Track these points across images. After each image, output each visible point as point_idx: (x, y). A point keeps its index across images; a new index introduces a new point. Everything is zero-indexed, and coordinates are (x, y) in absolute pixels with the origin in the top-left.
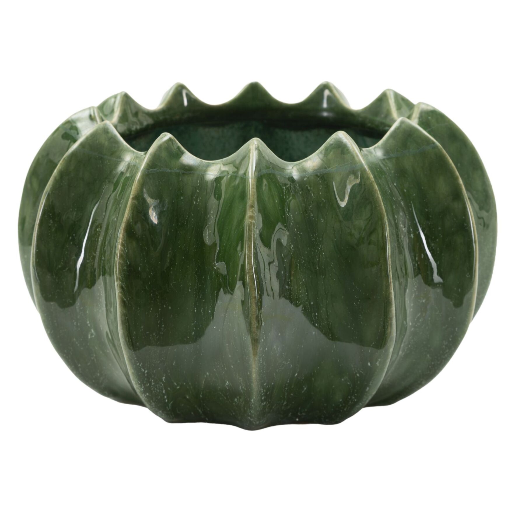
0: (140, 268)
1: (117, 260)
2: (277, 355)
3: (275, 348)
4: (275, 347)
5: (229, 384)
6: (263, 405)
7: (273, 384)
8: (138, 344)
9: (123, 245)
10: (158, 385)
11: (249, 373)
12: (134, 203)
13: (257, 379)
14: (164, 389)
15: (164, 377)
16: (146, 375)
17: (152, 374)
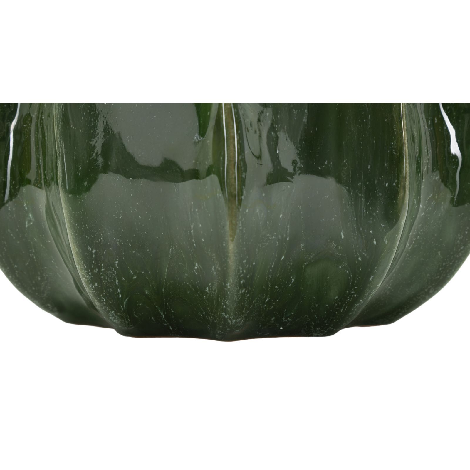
2: (261, 223)
3: (258, 213)
4: (258, 210)
5: (199, 267)
6: (242, 294)
7: (254, 264)
10: (109, 272)
11: (225, 244)
13: (235, 252)
14: (116, 278)
15: (117, 261)
16: (94, 256)
17: (101, 255)
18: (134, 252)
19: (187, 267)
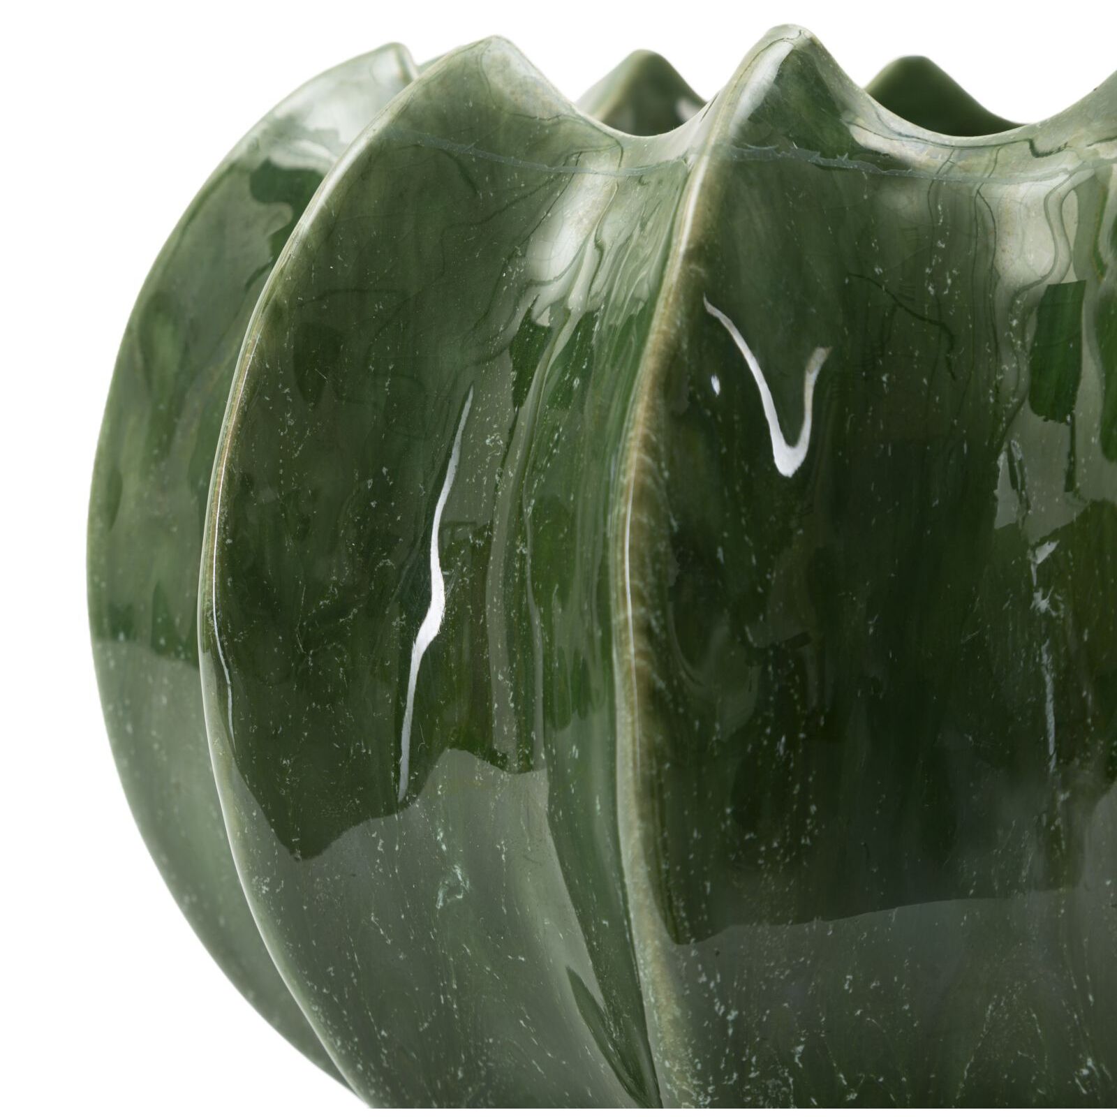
0: (720, 550)
1: (625, 515)
5: (1100, 1070)
8: (708, 884)
9: (649, 447)
12: (693, 275)
14: (792, 1101)
15: (799, 1043)
16: (730, 1031)
17: (753, 1026)
18: (859, 1012)
19: (1046, 1067)
